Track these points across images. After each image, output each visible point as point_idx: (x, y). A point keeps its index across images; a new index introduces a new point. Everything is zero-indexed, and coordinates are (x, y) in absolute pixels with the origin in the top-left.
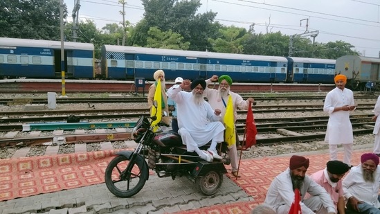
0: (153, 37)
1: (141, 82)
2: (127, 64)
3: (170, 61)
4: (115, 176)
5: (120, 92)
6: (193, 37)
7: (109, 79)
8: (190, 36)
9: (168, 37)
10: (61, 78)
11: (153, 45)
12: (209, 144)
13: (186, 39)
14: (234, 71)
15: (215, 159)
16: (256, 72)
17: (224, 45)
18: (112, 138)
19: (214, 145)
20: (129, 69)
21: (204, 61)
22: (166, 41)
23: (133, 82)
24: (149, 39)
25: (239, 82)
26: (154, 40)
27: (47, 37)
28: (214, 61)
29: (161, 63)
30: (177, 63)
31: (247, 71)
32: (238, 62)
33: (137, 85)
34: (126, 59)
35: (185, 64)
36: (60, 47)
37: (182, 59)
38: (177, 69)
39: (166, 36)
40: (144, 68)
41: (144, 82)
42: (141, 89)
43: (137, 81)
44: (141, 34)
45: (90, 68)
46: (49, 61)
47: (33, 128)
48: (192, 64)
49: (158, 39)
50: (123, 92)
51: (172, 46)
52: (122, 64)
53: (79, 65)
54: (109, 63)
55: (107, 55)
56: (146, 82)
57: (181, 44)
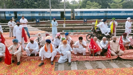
0: (88, 5)
1: (85, 20)
2: (81, 15)
3: (94, 13)
4: (88, 38)
5: (79, 23)
6: (103, 3)
7: (75, 20)
8: (101, 3)
9: (94, 4)
10: (64, 20)
11: (88, 7)
12: (107, 32)
13: (100, 4)
14: (118, 15)
15: (108, 35)
16: (127, 15)
17: (115, 5)
18: (83, 33)
19: (108, 33)
20: (81, 16)
21: (107, 12)
22: (93, 6)
23: (83, 20)
24: (87, 6)
25: (120, 19)
26: (89, 6)
27: (57, 8)
28: (110, 12)
29: (91, 14)
30: (97, 13)
31: (123, 15)
32: (120, 12)
33: (85, 21)
34: (80, 13)
35: (99, 13)
36: (64, 11)
37: (99, 12)
38: (97, 15)
39: (93, 4)
40: (86, 16)
41: (86, 20)
42: (85, 22)
43: (84, 20)
44: (84, 4)
45: (70, 17)
46: (59, 15)
47: (64, 31)
48: (102, 13)
49: (90, 5)
50: (80, 23)
51: (95, 7)
52: (79, 15)
53: (67, 16)
54: (75, 15)
55: (75, 12)
56: (87, 20)
57: (98, 6)
